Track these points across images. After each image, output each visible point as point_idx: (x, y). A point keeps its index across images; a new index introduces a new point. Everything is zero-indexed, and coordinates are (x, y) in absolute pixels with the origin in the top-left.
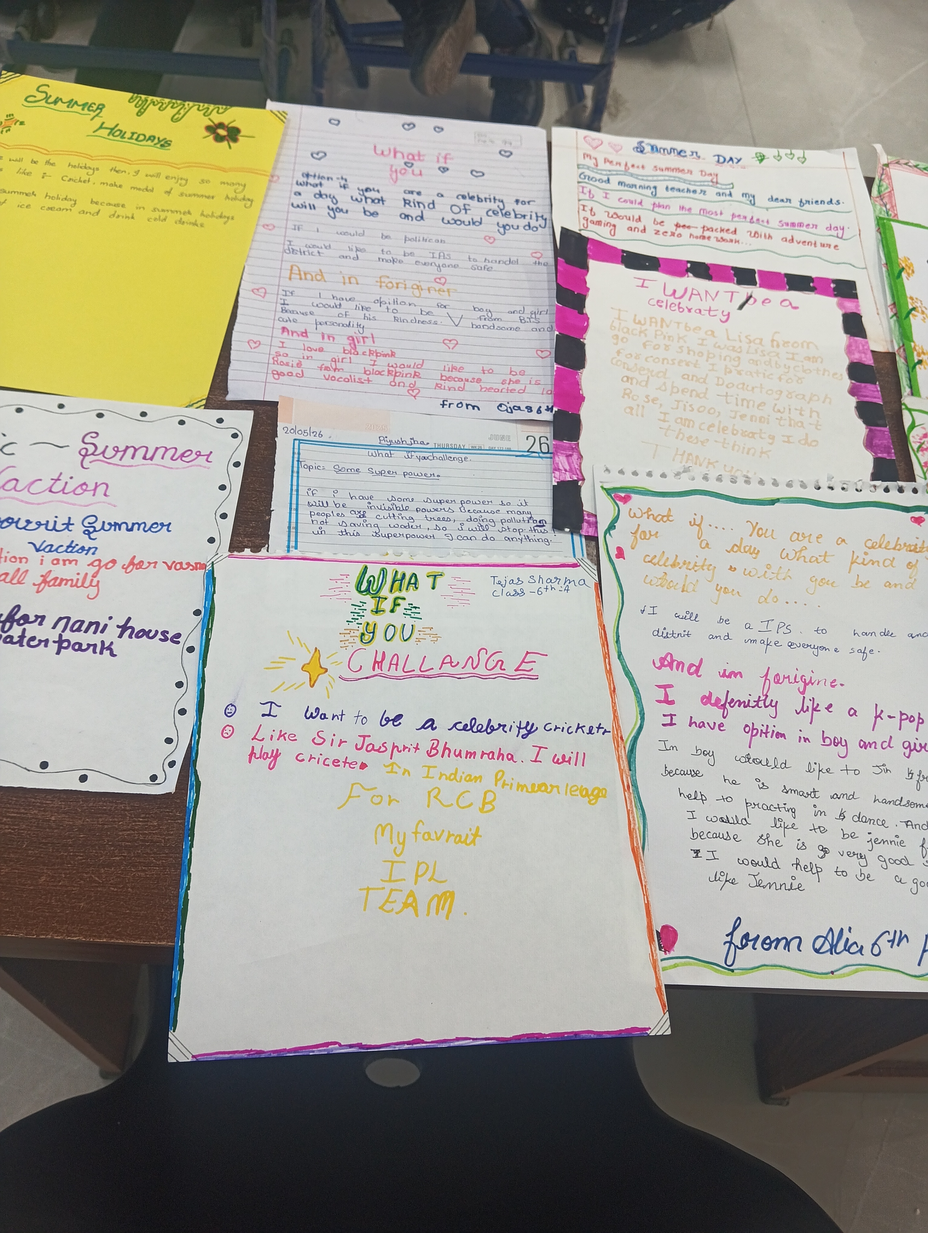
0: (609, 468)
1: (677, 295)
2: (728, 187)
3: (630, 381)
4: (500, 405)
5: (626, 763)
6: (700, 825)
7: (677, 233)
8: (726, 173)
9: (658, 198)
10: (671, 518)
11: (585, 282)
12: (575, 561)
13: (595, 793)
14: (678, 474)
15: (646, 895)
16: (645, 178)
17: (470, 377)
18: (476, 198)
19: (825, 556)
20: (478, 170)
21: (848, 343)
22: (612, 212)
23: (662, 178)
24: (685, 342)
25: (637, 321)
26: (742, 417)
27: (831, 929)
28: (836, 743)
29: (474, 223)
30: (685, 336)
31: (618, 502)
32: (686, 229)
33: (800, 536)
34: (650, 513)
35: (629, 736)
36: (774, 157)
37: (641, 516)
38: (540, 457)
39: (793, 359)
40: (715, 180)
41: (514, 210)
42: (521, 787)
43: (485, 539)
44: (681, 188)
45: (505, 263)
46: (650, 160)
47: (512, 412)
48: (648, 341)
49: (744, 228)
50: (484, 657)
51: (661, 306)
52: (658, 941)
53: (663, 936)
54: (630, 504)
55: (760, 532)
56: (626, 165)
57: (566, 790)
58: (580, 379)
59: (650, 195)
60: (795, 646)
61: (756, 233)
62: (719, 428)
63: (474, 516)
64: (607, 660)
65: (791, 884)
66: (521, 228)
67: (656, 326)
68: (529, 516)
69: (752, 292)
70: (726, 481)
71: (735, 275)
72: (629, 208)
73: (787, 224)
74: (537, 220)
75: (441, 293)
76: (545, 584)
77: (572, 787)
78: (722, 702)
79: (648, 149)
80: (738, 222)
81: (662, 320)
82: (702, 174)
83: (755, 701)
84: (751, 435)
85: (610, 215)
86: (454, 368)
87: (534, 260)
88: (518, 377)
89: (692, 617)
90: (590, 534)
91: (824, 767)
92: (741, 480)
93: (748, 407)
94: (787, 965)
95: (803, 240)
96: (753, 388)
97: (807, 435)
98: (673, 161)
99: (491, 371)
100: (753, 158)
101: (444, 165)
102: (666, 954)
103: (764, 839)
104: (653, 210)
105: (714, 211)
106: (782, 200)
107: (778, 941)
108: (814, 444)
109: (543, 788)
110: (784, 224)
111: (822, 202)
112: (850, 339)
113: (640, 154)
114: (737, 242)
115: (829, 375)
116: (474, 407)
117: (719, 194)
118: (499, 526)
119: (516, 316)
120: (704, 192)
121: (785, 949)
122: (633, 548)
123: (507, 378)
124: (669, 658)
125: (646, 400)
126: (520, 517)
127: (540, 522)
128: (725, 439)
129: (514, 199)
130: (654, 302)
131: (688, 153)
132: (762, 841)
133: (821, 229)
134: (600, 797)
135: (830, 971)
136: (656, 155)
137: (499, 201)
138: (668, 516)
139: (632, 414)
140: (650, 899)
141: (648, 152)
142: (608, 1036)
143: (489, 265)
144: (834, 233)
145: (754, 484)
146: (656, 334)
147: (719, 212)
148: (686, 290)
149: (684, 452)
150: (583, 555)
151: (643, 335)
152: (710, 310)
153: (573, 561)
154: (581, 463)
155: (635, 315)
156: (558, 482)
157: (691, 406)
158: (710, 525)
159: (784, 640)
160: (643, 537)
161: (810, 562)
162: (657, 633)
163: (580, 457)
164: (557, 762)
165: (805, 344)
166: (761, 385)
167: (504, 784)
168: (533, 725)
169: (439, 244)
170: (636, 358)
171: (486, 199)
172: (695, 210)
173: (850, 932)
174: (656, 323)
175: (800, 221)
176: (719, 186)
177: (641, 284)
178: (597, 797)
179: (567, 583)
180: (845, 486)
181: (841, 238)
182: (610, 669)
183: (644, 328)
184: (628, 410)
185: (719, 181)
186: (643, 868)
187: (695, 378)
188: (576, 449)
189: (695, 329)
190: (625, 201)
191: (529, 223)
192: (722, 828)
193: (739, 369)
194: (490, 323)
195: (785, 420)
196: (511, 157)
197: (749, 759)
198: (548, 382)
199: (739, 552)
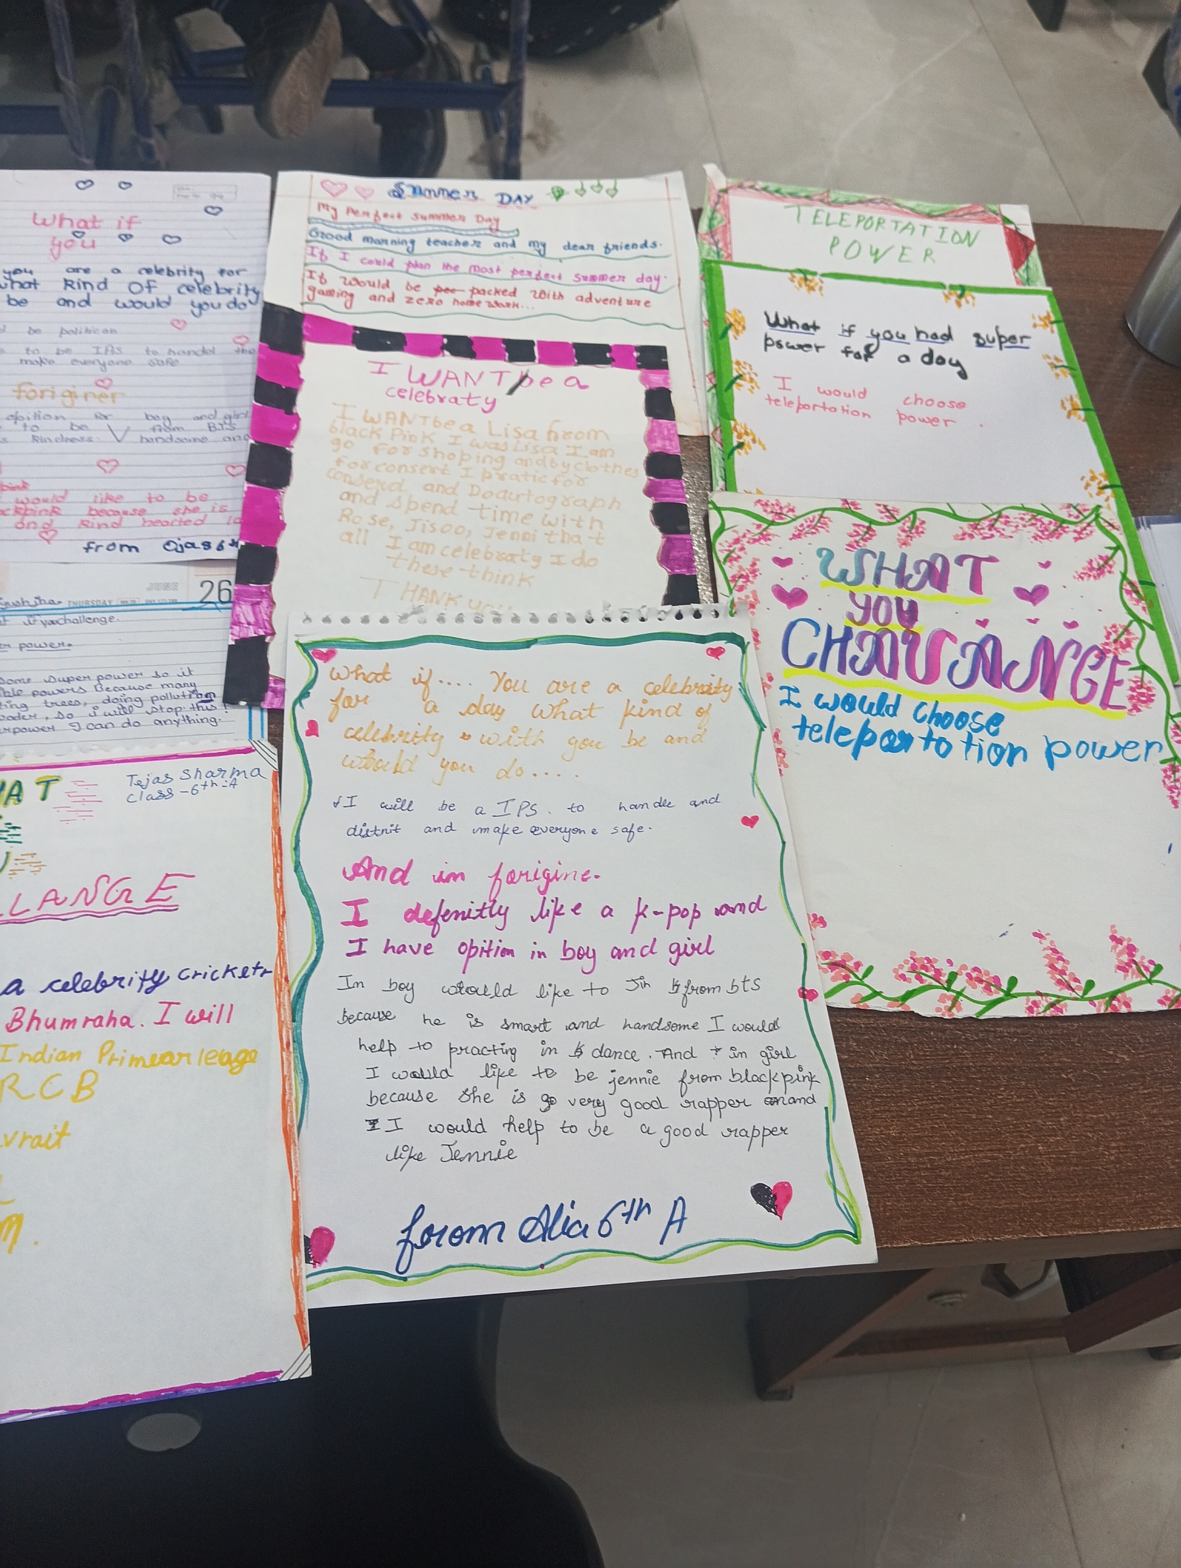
0: (310, 616)
1: (426, 381)
2: (511, 234)
3: (351, 498)
4: (168, 544)
5: (288, 1013)
6: (384, 1085)
7: (436, 299)
8: (510, 217)
9: (416, 255)
10: (387, 677)
11: (298, 372)
12: (249, 745)
13: (240, 1058)
14: (404, 617)
15: (295, 1189)
16: (400, 230)
17: (129, 508)
18: (166, 272)
19: (591, 709)
20: (171, 234)
21: (649, 428)
22: (349, 277)
23: (423, 229)
24: (432, 441)
25: (368, 419)
26: (500, 535)
27: (547, 1207)
28: (580, 955)
29: (159, 304)
30: (434, 434)
31: (317, 660)
32: (450, 294)
33: (561, 685)
34: (359, 672)
35: (298, 975)
36: (576, 191)
37: (347, 677)
38: (217, 609)
39: (575, 454)
40: (494, 227)
41: (216, 284)
42: (135, 1061)
43: (126, 725)
44: (448, 240)
45: (196, 354)
46: (411, 205)
47: (182, 551)
48: (383, 444)
49: (526, 286)
50: (104, 886)
51: (403, 397)
52: (306, 1250)
53: (314, 1243)
54: (333, 662)
55: (508, 686)
56: (376, 215)
57: (200, 1058)
58: (281, 500)
59: (406, 252)
60: (540, 831)
61: (543, 292)
62: (467, 552)
63: (113, 695)
64: (278, 875)
65: (499, 1152)
66: (224, 307)
67: (394, 423)
68: (193, 688)
69: (528, 371)
70: (469, 621)
71: (507, 350)
72: (375, 271)
73: (585, 278)
74: (247, 294)
75: (103, 399)
76: (204, 779)
77: (209, 1053)
78: (433, 916)
79: (408, 191)
80: (520, 279)
81: (404, 415)
82: (478, 221)
83: (477, 910)
84: (509, 558)
85: (347, 282)
86: (109, 498)
87: (236, 347)
88: (199, 504)
89: (405, 805)
90: (274, 707)
91: (561, 990)
92: (488, 619)
93: (509, 521)
94: (481, 1263)
95: (603, 298)
96: (518, 496)
97: (583, 552)
98: (442, 205)
99: (160, 499)
100: (548, 194)
101: (127, 232)
102: (315, 1267)
103: (471, 1094)
104: (407, 272)
105: (488, 267)
106: (582, 248)
107: (473, 1230)
108: (592, 563)
109: (167, 1059)
110: (582, 278)
111: (634, 246)
112: (652, 422)
113: (397, 200)
114: (516, 305)
115: (620, 472)
116: (130, 548)
117: (498, 245)
118: (148, 706)
119: (204, 424)
120: (477, 244)
121: (480, 1241)
122: (331, 721)
123: (182, 506)
124: (366, 865)
125: (372, 521)
126: (179, 692)
127: (206, 696)
128: (474, 566)
129: (218, 269)
130: (394, 392)
131: (463, 193)
132: (465, 1098)
133: (630, 282)
134: (246, 1062)
135: (539, 1264)
136: (420, 199)
137: (197, 273)
138: (383, 674)
139: (350, 542)
140: (300, 1195)
141: (409, 196)
142: (222, 1388)
143: (173, 357)
144: (646, 285)
145: (506, 621)
146: (393, 435)
147: (495, 269)
148: (439, 373)
149: (418, 586)
150: (262, 736)
151: (374, 436)
152: (469, 398)
153: (247, 744)
154: (271, 613)
155: (367, 411)
156: (236, 641)
157: (432, 526)
158: (441, 682)
159: (525, 824)
160: (346, 705)
161: (571, 718)
162: (353, 832)
163: (272, 603)
164: (193, 1022)
165: (593, 433)
166: (529, 491)
167: (112, 1059)
168: (163, 973)
169: (109, 335)
170: (362, 467)
171: (178, 271)
172: (464, 268)
173: (572, 1207)
174: (395, 419)
175: (603, 273)
176: (499, 234)
177: (377, 370)
178: (244, 1061)
179: (235, 776)
180: (626, 615)
181: (655, 291)
182: (281, 886)
183: (376, 426)
184: (346, 537)
185: (500, 228)
186: (295, 1153)
187: (441, 488)
188: (267, 595)
189: (447, 424)
190: (370, 262)
191: (235, 299)
192: (412, 1086)
193: (501, 472)
194: (165, 435)
195: (557, 534)
196: (221, 214)
197: (461, 988)
198: (236, 507)
199: (477, 714)
